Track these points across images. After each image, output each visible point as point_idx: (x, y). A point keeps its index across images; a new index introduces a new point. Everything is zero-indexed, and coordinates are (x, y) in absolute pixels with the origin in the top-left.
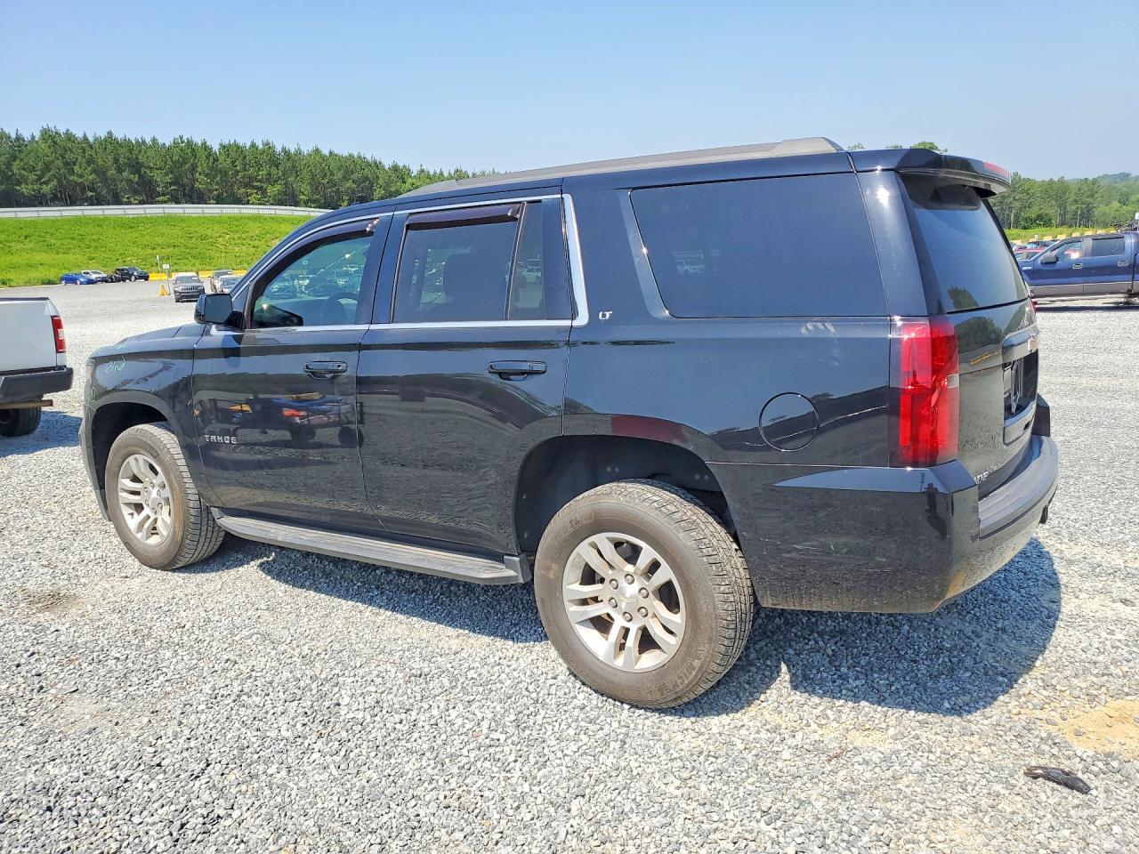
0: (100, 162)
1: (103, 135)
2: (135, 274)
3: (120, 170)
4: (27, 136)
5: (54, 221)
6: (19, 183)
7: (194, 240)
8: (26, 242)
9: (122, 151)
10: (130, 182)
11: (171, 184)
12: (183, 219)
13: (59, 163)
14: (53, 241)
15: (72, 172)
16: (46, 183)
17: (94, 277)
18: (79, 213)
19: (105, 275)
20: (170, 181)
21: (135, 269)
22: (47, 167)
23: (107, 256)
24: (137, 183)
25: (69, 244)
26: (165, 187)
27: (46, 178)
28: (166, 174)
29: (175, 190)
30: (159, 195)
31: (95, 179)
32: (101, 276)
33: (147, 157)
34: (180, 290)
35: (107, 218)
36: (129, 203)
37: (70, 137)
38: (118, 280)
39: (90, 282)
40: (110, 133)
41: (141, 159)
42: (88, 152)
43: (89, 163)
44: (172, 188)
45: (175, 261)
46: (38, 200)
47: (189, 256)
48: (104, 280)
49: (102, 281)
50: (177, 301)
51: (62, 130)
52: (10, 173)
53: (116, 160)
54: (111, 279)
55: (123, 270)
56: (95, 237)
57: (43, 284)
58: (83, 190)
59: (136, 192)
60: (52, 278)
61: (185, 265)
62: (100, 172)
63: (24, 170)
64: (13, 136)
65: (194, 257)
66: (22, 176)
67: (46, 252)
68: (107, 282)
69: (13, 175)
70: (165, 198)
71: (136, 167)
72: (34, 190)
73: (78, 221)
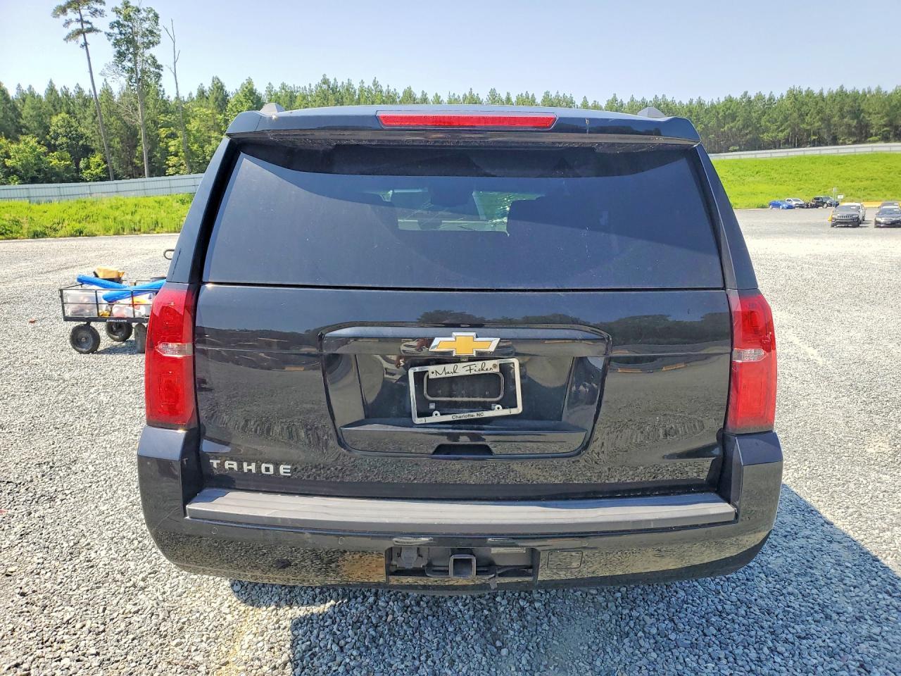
0: (828, 111)
1: (835, 89)
2: (828, 202)
3: (842, 117)
4: (777, 96)
5: (782, 159)
6: (763, 133)
7: (892, 174)
8: (757, 176)
9: (848, 100)
10: (849, 126)
11: (885, 126)
12: (887, 156)
13: (795, 115)
14: (776, 176)
15: (803, 121)
16: (782, 131)
17: (794, 203)
18: (801, 153)
19: (802, 203)
20: (884, 123)
21: (829, 198)
22: (786, 119)
23: (811, 187)
24: (855, 127)
25: (787, 177)
26: (878, 129)
27: (783, 127)
28: (882, 117)
29: (886, 131)
30: (871, 135)
31: (820, 126)
32: (799, 203)
33: (869, 104)
34: (836, 217)
35: (821, 157)
36: (844, 143)
37: (809, 94)
38: (813, 207)
39: (790, 207)
40: (842, 87)
41: (863, 106)
42: (821, 104)
43: (818, 113)
44: (885, 129)
45: (869, 192)
46: (775, 145)
47: (883, 188)
48: (801, 206)
49: (800, 207)
50: (833, 226)
51: (804, 89)
52: (758, 125)
53: (841, 109)
54: (807, 205)
55: (818, 199)
56: (807, 172)
57: (758, 207)
58: (809, 136)
59: (851, 134)
60: (766, 203)
61: (877, 195)
62: (826, 120)
63: (769, 122)
64: (767, 97)
65: (888, 189)
66: (766, 127)
67: (768, 183)
68: (803, 207)
69: (761, 126)
70: (876, 138)
71: (856, 113)
72: (772, 137)
73: (799, 160)
